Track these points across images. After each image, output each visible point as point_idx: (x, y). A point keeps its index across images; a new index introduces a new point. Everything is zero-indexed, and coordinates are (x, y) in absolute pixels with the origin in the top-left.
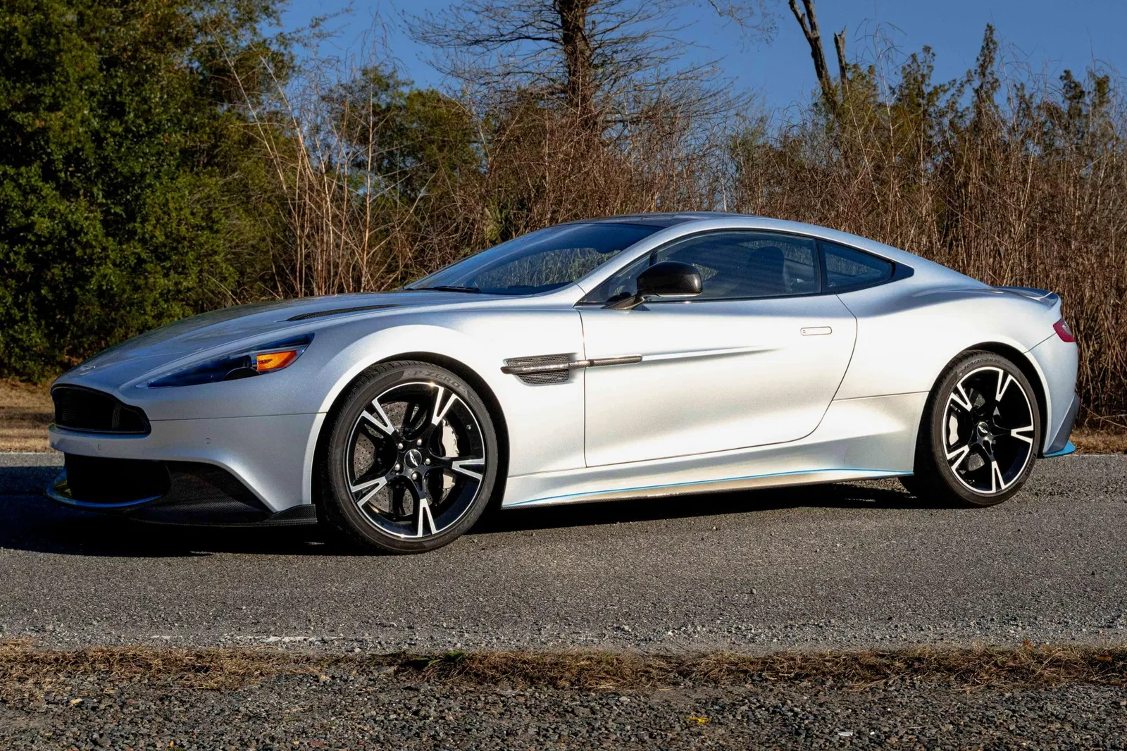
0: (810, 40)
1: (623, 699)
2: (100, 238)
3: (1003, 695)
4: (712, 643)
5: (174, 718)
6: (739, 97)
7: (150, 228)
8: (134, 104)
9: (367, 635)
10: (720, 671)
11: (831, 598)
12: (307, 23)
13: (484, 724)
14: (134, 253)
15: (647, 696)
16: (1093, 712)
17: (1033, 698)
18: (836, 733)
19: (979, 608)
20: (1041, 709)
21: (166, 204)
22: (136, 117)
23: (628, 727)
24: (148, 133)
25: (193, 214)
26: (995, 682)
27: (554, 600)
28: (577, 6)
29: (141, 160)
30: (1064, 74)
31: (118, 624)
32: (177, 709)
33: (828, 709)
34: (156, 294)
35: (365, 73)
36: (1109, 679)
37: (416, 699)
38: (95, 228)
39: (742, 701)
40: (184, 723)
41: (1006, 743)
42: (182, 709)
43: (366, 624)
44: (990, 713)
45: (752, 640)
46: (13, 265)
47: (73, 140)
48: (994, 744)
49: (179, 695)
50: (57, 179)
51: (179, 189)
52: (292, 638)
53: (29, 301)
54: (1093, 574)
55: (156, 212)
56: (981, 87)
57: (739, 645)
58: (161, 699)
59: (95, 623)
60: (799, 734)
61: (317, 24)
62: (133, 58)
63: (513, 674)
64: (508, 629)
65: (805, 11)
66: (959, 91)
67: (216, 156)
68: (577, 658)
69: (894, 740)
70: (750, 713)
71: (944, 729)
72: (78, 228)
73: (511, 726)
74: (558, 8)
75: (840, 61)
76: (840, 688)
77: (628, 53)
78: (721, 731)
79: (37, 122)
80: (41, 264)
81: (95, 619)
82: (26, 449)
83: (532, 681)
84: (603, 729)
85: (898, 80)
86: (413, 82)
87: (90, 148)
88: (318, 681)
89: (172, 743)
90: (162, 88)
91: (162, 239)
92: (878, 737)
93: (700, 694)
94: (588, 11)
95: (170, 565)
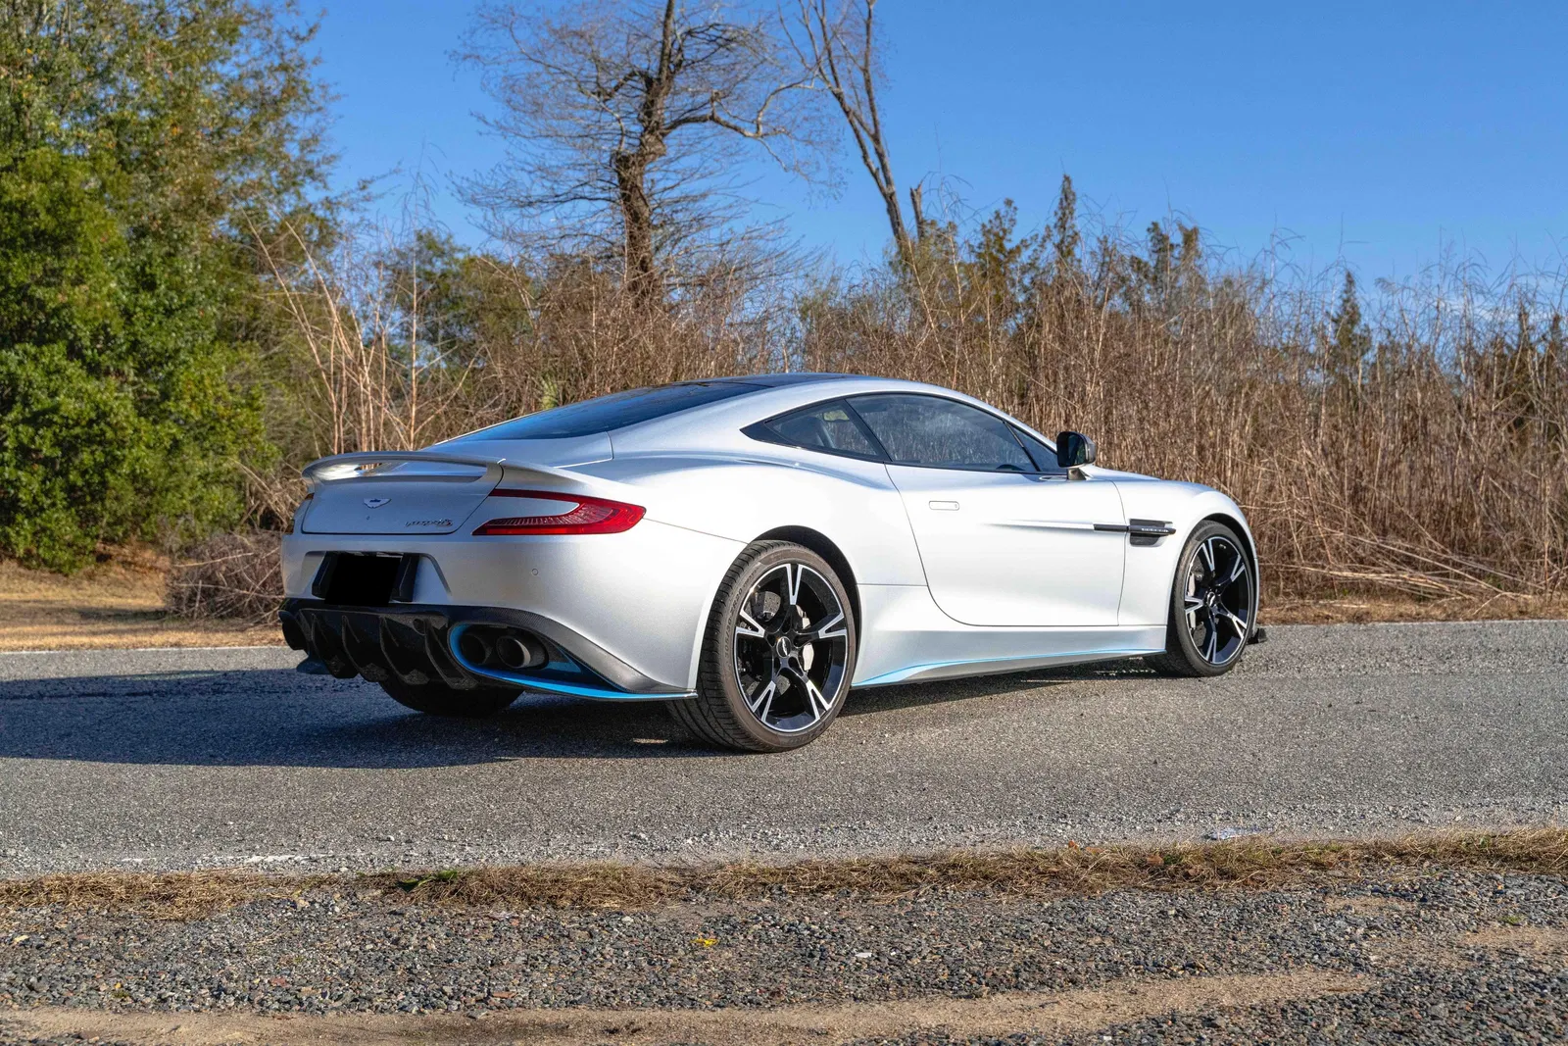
0: (885, 195)
1: (627, 919)
2: (131, 419)
3: (1042, 906)
4: (733, 852)
5: (126, 956)
6: (806, 257)
7: (185, 407)
8: (166, 275)
9: (359, 850)
10: (737, 884)
11: (871, 795)
12: (354, 186)
13: (468, 953)
14: (168, 434)
15: (653, 915)
16: (1138, 923)
17: (1073, 908)
18: (854, 954)
19: (1028, 805)
20: (1081, 920)
21: (201, 381)
22: (169, 288)
23: (627, 953)
24: (182, 307)
25: (232, 391)
26: (1035, 891)
27: (571, 806)
28: (634, 163)
29: (174, 335)
30: (1151, 226)
31: (89, 846)
32: (132, 944)
33: (849, 925)
34: (194, 477)
35: (420, 238)
36: (1159, 884)
37: (399, 925)
38: (125, 408)
39: (756, 918)
40: (136, 961)
41: (1039, 962)
42: (138, 944)
43: (361, 839)
44: (1024, 927)
45: (777, 847)
46: (38, 451)
47: (99, 315)
48: (1025, 963)
49: (138, 928)
50: (81, 357)
51: (215, 366)
52: (276, 858)
53: (57, 487)
54: (1155, 762)
55: (190, 390)
56: (1062, 241)
57: (762, 853)
58: (117, 934)
59: (63, 845)
60: (812, 956)
61: (364, 188)
62: (163, 226)
63: (509, 894)
64: (514, 841)
65: (880, 166)
66: (1042, 246)
67: (254, 330)
68: (579, 873)
69: (916, 961)
70: (763, 933)
71: (972, 947)
72: (107, 409)
73: (497, 954)
74: (614, 167)
75: (917, 217)
76: (865, 901)
77: (688, 213)
78: (728, 954)
79: (60, 296)
80: (70, 448)
81: (65, 841)
82: (40, 648)
83: (529, 900)
84: (599, 956)
85: (977, 239)
86: (469, 249)
87: (118, 324)
88: (295, 907)
89: (119, 985)
90: (196, 259)
91: (198, 417)
92: (899, 957)
93: (713, 912)
94: (647, 168)
95: (161, 775)
